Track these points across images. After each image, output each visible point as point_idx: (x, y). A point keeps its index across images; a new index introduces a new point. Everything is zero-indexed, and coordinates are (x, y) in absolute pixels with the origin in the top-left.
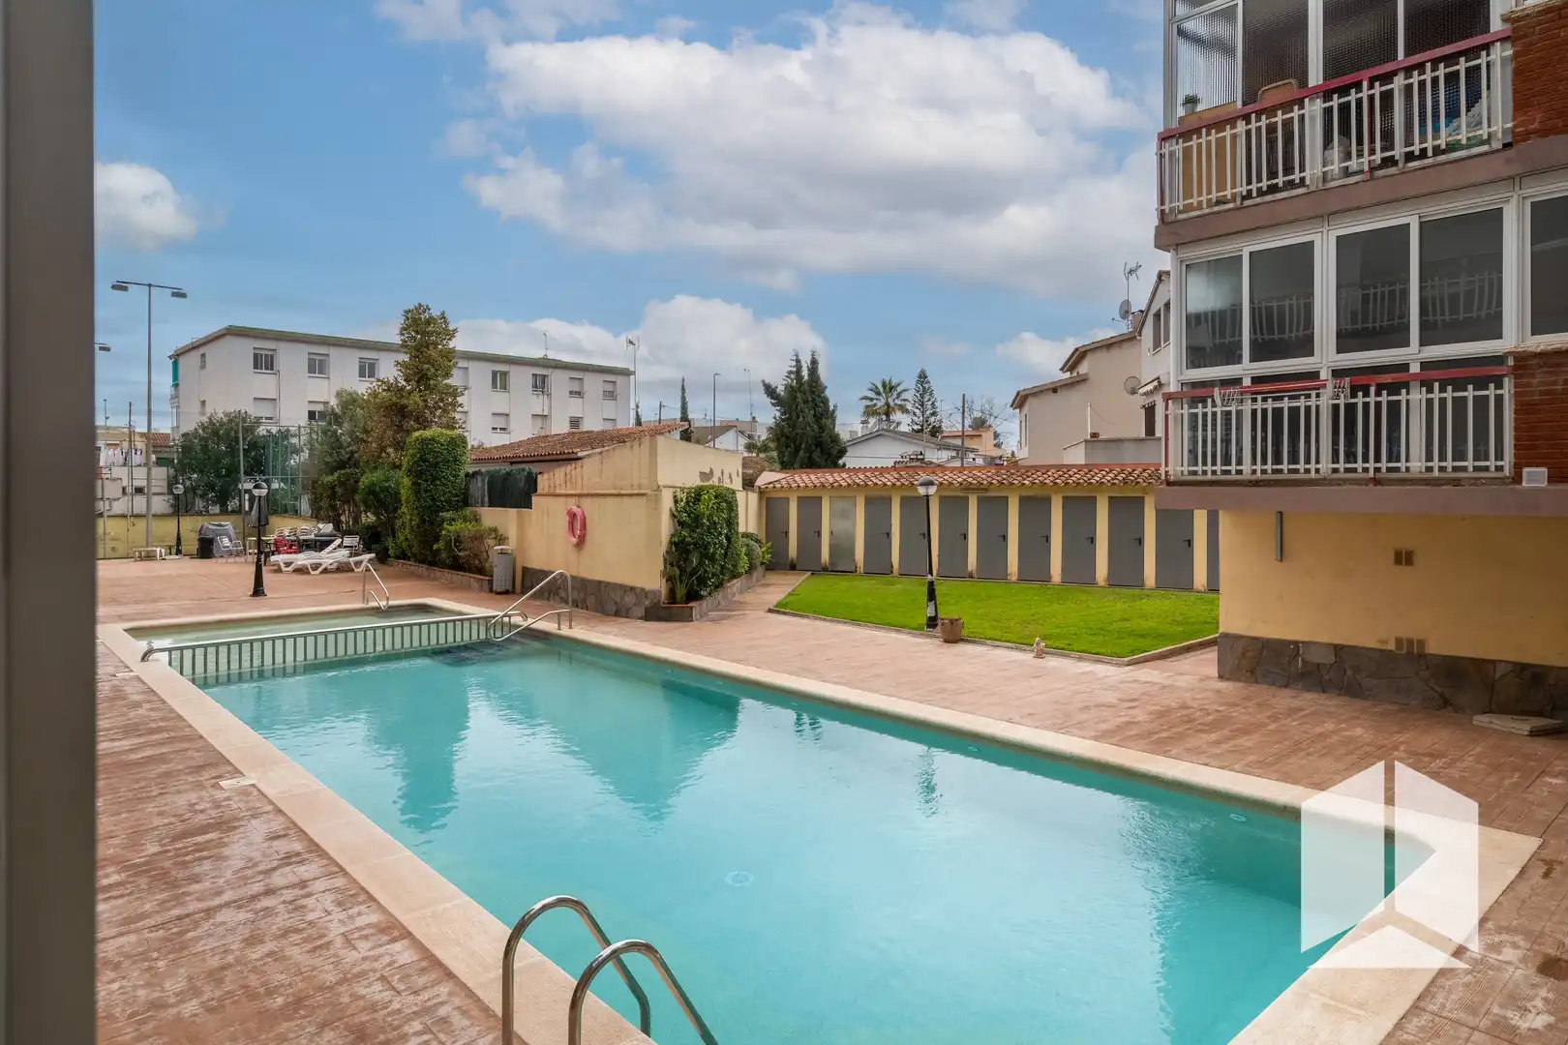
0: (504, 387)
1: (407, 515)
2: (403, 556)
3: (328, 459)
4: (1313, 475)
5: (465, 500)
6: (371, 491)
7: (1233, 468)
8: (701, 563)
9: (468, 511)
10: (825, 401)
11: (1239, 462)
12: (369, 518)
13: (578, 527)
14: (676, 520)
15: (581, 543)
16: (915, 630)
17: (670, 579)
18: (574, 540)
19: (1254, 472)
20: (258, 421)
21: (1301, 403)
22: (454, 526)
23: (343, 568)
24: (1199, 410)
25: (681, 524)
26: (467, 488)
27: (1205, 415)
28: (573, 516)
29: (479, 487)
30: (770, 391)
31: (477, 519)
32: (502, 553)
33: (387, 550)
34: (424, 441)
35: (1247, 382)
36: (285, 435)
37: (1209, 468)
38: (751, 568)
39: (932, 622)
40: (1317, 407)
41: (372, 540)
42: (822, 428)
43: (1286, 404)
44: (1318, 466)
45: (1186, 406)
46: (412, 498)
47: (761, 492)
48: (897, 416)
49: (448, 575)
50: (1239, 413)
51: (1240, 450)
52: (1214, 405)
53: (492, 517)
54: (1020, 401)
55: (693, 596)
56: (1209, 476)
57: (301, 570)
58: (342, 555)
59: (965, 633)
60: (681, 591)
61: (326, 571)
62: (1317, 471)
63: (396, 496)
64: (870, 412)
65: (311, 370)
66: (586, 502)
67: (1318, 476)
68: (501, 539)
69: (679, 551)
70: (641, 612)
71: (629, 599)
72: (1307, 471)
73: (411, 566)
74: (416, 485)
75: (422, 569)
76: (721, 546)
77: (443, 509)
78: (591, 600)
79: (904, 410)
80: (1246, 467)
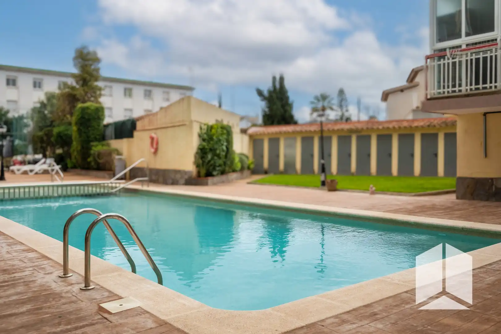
0: (130, 95)
1: (76, 145)
2: (74, 167)
3: (41, 125)
4: (493, 89)
5: (103, 138)
6: (59, 135)
7: (457, 89)
8: (212, 159)
9: (104, 142)
10: (287, 98)
11: (460, 85)
12: (59, 151)
13: (155, 144)
14: (201, 138)
15: (156, 152)
16: (315, 187)
17: (198, 166)
18: (153, 150)
19: (467, 90)
20: (7, 112)
21: (488, 55)
22: (97, 148)
23: (46, 172)
24: (442, 62)
25: (204, 140)
26: (104, 132)
27: (444, 64)
28: (152, 139)
29: (110, 132)
30: (260, 93)
31: (108, 145)
32: (120, 159)
33: (66, 164)
34: (83, 109)
35: (464, 47)
36: (21, 118)
37: (446, 90)
38: (242, 169)
39: (323, 183)
40: (496, 56)
41: (59, 160)
42: (286, 111)
43: (481, 56)
44: (496, 84)
45: (436, 61)
46: (78, 136)
47: (251, 136)
48: (328, 112)
49: (94, 173)
50: (460, 62)
51: (460, 79)
52: (448, 59)
53: (115, 144)
54: (385, 96)
55: (209, 174)
56: (446, 94)
57: (25, 173)
58: (45, 167)
59: (338, 187)
60: (203, 172)
61: (36, 173)
62: (496, 87)
63: (70, 137)
64: (315, 110)
65: (35, 86)
66: (159, 132)
67: (496, 90)
68: (119, 153)
69: (202, 152)
70: (183, 181)
71: (178, 176)
72: (491, 87)
73: (78, 171)
74: (79, 130)
75: (83, 172)
76: (223, 151)
77: (92, 141)
78: (161, 179)
79: (332, 109)
80: (463, 88)
